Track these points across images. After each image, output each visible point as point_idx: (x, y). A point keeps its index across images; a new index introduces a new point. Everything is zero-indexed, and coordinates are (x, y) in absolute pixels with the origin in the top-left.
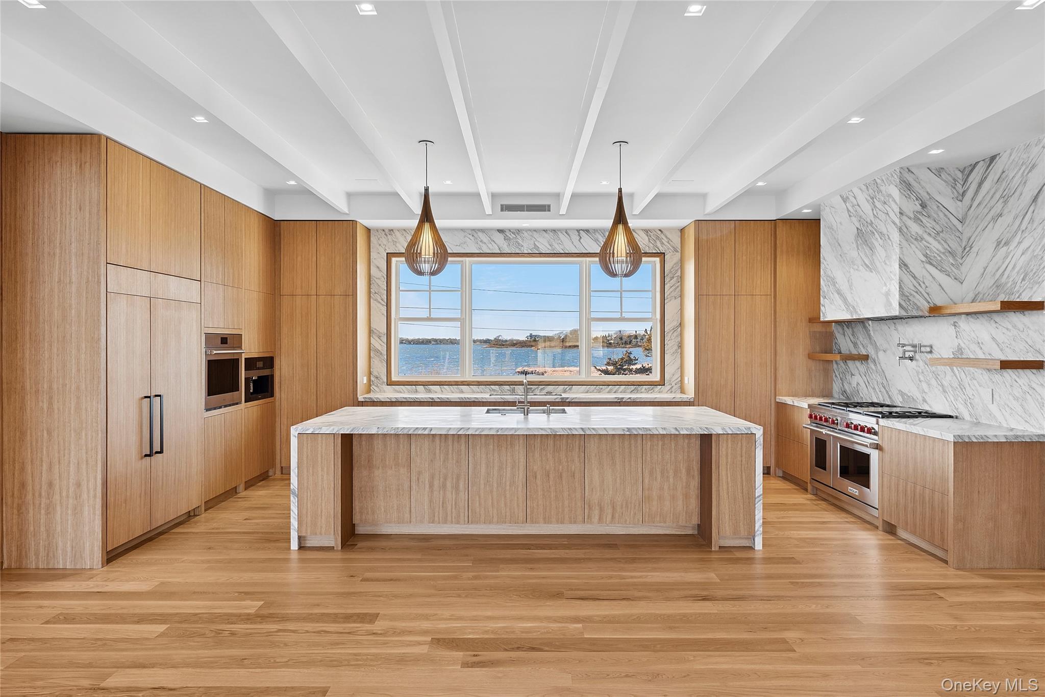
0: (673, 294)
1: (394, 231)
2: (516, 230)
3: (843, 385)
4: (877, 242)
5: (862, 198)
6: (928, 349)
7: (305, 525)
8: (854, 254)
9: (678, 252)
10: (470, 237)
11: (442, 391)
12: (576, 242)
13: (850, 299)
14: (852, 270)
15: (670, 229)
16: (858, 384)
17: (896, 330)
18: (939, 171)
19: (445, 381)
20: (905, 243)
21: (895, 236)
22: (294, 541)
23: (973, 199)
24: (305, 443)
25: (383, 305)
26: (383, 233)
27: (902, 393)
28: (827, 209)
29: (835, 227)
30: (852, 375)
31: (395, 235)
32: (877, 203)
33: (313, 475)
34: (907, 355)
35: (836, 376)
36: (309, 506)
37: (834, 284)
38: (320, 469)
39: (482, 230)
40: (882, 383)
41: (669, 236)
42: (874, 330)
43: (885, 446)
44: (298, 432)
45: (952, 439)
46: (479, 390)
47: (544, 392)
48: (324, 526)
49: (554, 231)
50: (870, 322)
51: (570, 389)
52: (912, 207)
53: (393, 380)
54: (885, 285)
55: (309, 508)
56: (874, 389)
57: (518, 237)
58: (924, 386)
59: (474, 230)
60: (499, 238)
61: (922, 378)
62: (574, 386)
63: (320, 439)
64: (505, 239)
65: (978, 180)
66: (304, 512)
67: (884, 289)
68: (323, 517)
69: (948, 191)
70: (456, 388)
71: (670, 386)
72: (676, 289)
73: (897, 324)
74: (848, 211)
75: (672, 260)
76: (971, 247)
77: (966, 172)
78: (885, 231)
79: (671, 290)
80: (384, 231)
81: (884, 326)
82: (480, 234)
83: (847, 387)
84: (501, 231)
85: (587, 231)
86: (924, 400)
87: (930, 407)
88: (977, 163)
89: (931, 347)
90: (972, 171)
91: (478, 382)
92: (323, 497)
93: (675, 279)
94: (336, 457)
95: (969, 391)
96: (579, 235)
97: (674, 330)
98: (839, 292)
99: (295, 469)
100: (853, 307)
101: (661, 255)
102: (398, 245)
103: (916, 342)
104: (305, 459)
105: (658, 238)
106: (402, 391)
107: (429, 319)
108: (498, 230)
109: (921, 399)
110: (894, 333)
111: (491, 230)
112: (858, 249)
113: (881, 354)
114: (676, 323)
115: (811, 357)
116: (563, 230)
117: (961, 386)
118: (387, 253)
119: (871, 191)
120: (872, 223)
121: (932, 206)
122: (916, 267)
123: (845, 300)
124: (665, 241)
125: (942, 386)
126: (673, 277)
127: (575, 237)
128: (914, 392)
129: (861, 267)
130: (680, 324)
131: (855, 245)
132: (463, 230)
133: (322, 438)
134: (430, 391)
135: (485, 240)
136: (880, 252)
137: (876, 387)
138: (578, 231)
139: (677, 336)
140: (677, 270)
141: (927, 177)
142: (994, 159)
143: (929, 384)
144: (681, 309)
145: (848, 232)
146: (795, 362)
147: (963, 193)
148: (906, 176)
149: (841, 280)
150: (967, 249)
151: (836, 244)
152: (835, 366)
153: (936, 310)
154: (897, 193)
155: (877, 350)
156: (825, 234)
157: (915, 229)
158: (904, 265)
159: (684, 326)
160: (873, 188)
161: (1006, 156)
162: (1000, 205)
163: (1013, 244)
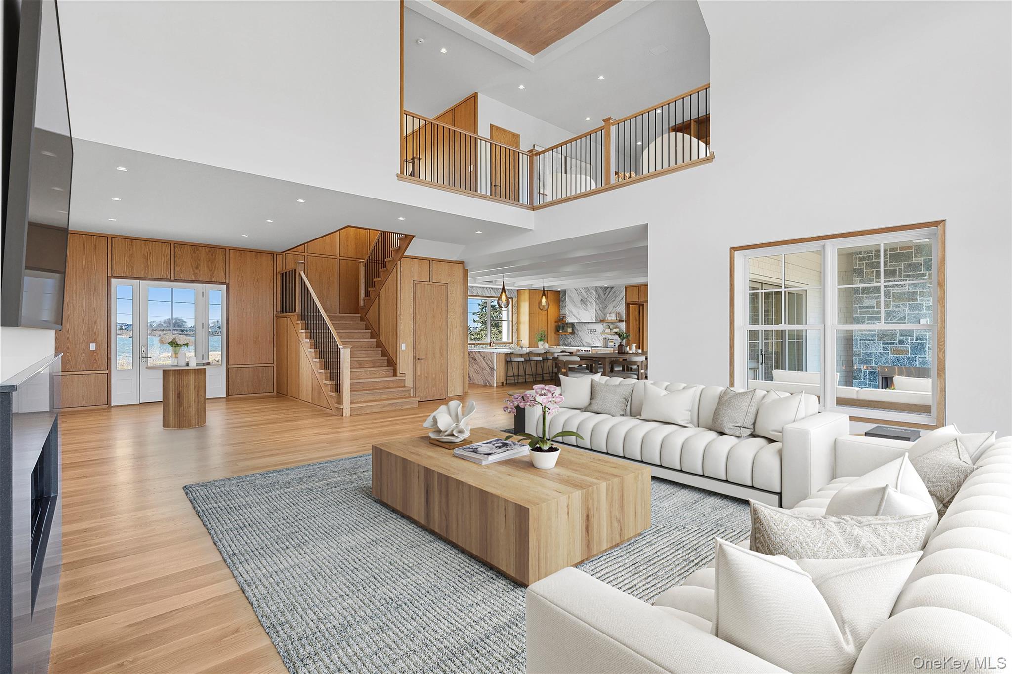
0: (515, 312)
3: (564, 342)
4: (588, 303)
5: (583, 291)
6: (595, 331)
7: (497, 380)
8: (580, 305)
9: (516, 298)
13: (578, 317)
14: (579, 309)
15: (515, 290)
16: (571, 341)
18: (601, 288)
20: (596, 305)
21: (594, 303)
23: (608, 295)
24: (497, 356)
27: (588, 342)
28: (569, 291)
29: (571, 295)
30: (568, 338)
32: (588, 293)
34: (589, 332)
35: (562, 339)
37: (572, 312)
38: (501, 363)
40: (581, 340)
42: (577, 326)
44: (496, 353)
49: (483, 288)
52: (597, 296)
54: (591, 314)
55: (498, 374)
61: (593, 338)
63: (501, 355)
65: (609, 292)
67: (590, 316)
69: (603, 293)
72: (516, 310)
73: (585, 325)
75: (515, 300)
76: (608, 307)
77: (606, 289)
78: (591, 301)
81: (580, 325)
83: (566, 342)
85: (492, 288)
88: (609, 288)
92: (501, 371)
93: (515, 307)
94: (504, 359)
97: (515, 324)
98: (574, 315)
101: (512, 298)
103: (591, 329)
109: (593, 343)
110: (584, 327)
113: (579, 332)
114: (516, 322)
115: (555, 333)
120: (586, 298)
121: (600, 296)
122: (598, 310)
123: (576, 317)
125: (599, 339)
129: (582, 309)
136: (589, 306)
137: (579, 341)
140: (516, 304)
141: (599, 289)
142: (612, 288)
143: (595, 340)
144: (517, 317)
145: (577, 299)
146: (551, 335)
147: (605, 294)
148: (596, 289)
149: (574, 311)
150: (606, 307)
151: (573, 301)
152: (561, 336)
153: (601, 321)
154: (595, 293)
155: (578, 331)
156: (568, 298)
157: (598, 302)
158: (596, 310)
159: (520, 323)
160: (587, 290)
161: (615, 288)
162: (614, 298)
163: (617, 307)
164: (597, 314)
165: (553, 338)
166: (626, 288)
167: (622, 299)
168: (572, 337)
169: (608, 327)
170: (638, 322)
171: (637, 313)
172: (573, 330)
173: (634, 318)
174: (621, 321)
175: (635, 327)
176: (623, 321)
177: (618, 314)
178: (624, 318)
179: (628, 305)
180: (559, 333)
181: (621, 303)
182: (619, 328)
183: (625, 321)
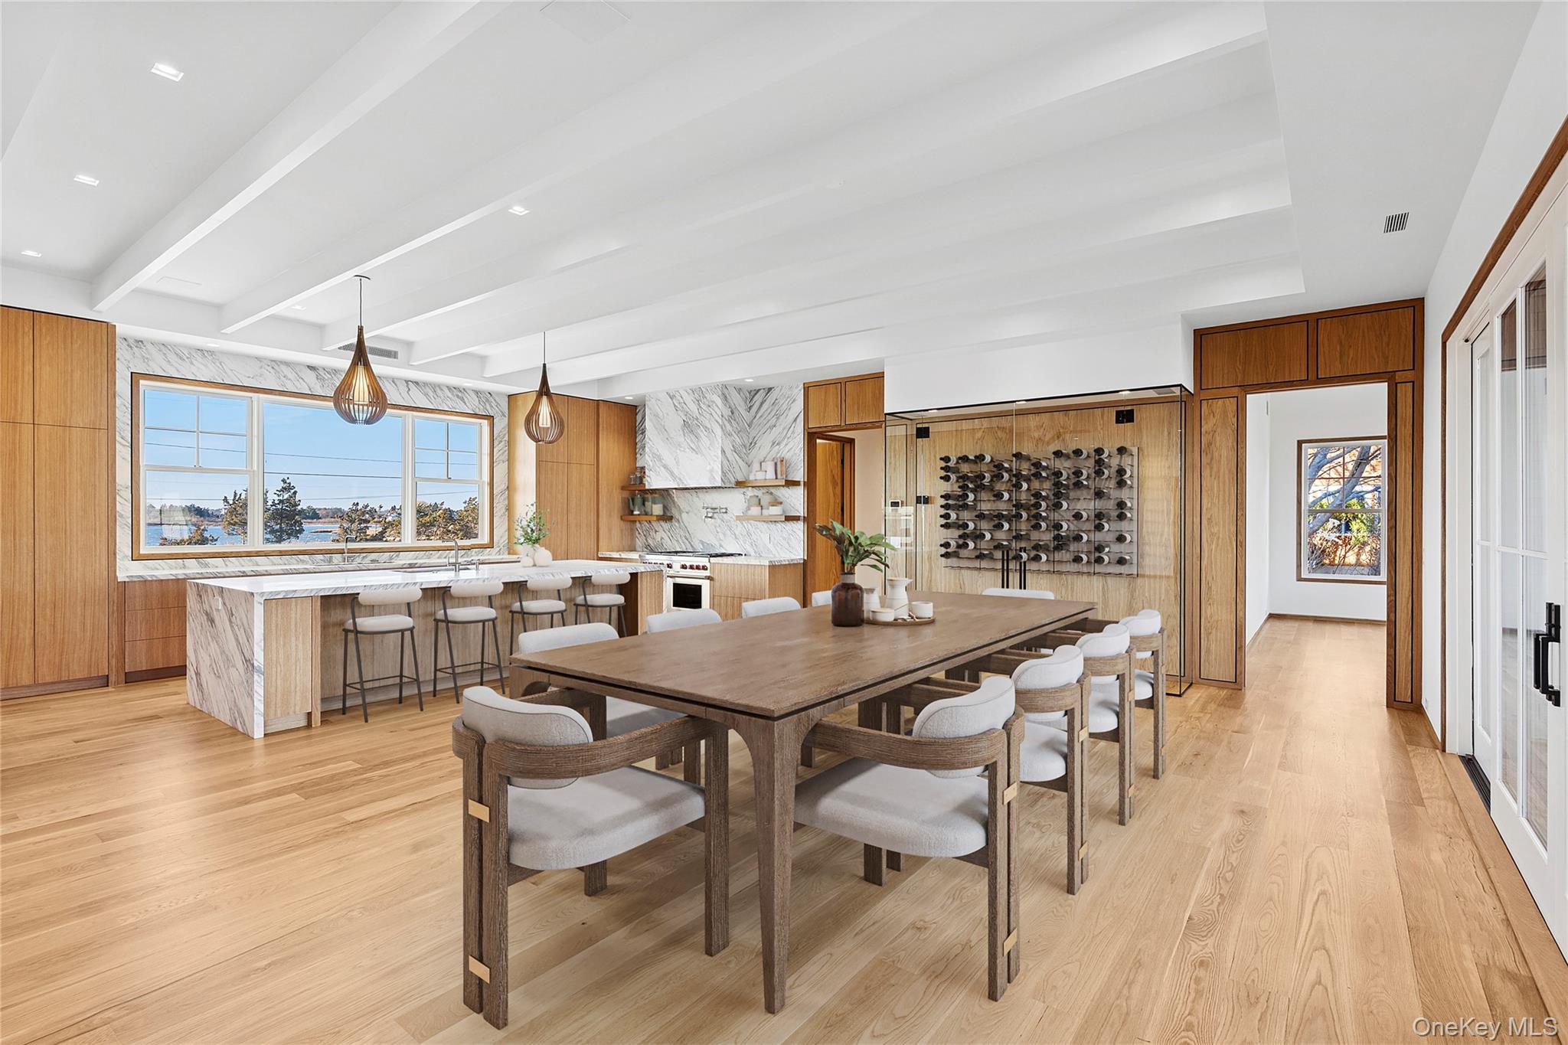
0: (501, 458)
1: (145, 343)
2: (332, 370)
3: (646, 540)
4: (702, 433)
5: (689, 399)
6: (724, 511)
7: (273, 708)
8: (682, 439)
9: (505, 416)
10: (270, 369)
11: (227, 565)
12: (405, 394)
13: (676, 472)
14: (678, 451)
15: (499, 394)
16: (662, 538)
17: (698, 497)
18: (739, 390)
19: (232, 552)
20: (724, 436)
21: (718, 431)
22: (259, 727)
23: (757, 413)
24: (273, 610)
25: (124, 446)
26: (125, 343)
27: (702, 543)
28: (652, 400)
29: (661, 415)
30: (656, 531)
31: (146, 349)
32: (702, 405)
33: (284, 645)
34: (710, 515)
35: (639, 533)
36: (279, 683)
37: (660, 460)
38: (293, 639)
39: (287, 364)
40: (685, 536)
41: (497, 399)
42: (677, 498)
43: (716, 577)
44: (264, 598)
45: (767, 564)
46: (281, 562)
47: (367, 560)
48: (299, 702)
50: (674, 491)
51: (397, 556)
52: (727, 414)
53: (141, 552)
54: (710, 464)
55: (279, 686)
56: (677, 541)
57: (335, 378)
58: (721, 536)
59: (274, 361)
60: (311, 377)
61: (719, 530)
62: (401, 553)
63: (294, 604)
64: (317, 379)
65: (760, 400)
66: (273, 690)
67: (708, 468)
68: (298, 694)
69: (742, 404)
70: (248, 560)
71: (498, 549)
72: (504, 453)
73: (699, 494)
74: (675, 406)
75: (501, 424)
76: (755, 444)
77: (752, 393)
78: (709, 426)
79: (500, 453)
80: (125, 339)
81: (687, 494)
82: (283, 368)
83: (650, 542)
84: (312, 368)
85: (417, 383)
86: (721, 546)
87: (726, 550)
88: (760, 390)
89: (726, 509)
90: (756, 394)
91: (280, 551)
92: (298, 670)
93: (503, 443)
94: (314, 622)
95: (754, 537)
96: (407, 386)
97: (502, 493)
98: (665, 467)
99: (261, 642)
100: (680, 479)
101: (490, 418)
102: (150, 363)
103: (714, 506)
104: (274, 628)
105: (487, 400)
106: (159, 567)
107: (199, 469)
108: (308, 366)
109: (718, 545)
110: (696, 499)
111: (299, 364)
112: (684, 435)
113: (684, 515)
114: (504, 486)
115: (622, 518)
116: (390, 378)
117: (749, 534)
118: (132, 373)
119: (696, 396)
120: (697, 419)
121: (736, 413)
122: (729, 453)
123: (672, 474)
124: (494, 404)
125: (735, 534)
126: (501, 441)
127: (403, 388)
128: (713, 541)
129: (687, 450)
130: (508, 487)
131: (681, 433)
132: (258, 359)
133: (296, 602)
134: (207, 565)
135: (290, 376)
136: (705, 441)
137: (680, 539)
138: (407, 382)
139: (505, 499)
140: (505, 435)
141: (734, 393)
142: (770, 389)
143: (724, 534)
144: (509, 473)
145: (674, 421)
146: (611, 523)
147: (750, 408)
148: (724, 391)
149: (668, 458)
150: (753, 444)
151: (663, 429)
152: (638, 525)
153: (740, 484)
154: (719, 401)
155: (680, 511)
156: (651, 420)
157: (729, 427)
158: (723, 451)
159: (515, 489)
160: (699, 393)
161: (778, 390)
162: (774, 419)
163: (782, 445)
164: (726, 463)
165: (616, 532)
166: (807, 388)
167: (795, 420)
168: (666, 525)
169: (756, 501)
170: (839, 488)
171: (836, 462)
172: (665, 508)
173: (830, 478)
174: (791, 484)
175: (832, 503)
176: (796, 483)
177: (781, 464)
178: (799, 474)
179: (811, 437)
180: (631, 518)
181: (793, 432)
182: (781, 503)
183: (802, 483)
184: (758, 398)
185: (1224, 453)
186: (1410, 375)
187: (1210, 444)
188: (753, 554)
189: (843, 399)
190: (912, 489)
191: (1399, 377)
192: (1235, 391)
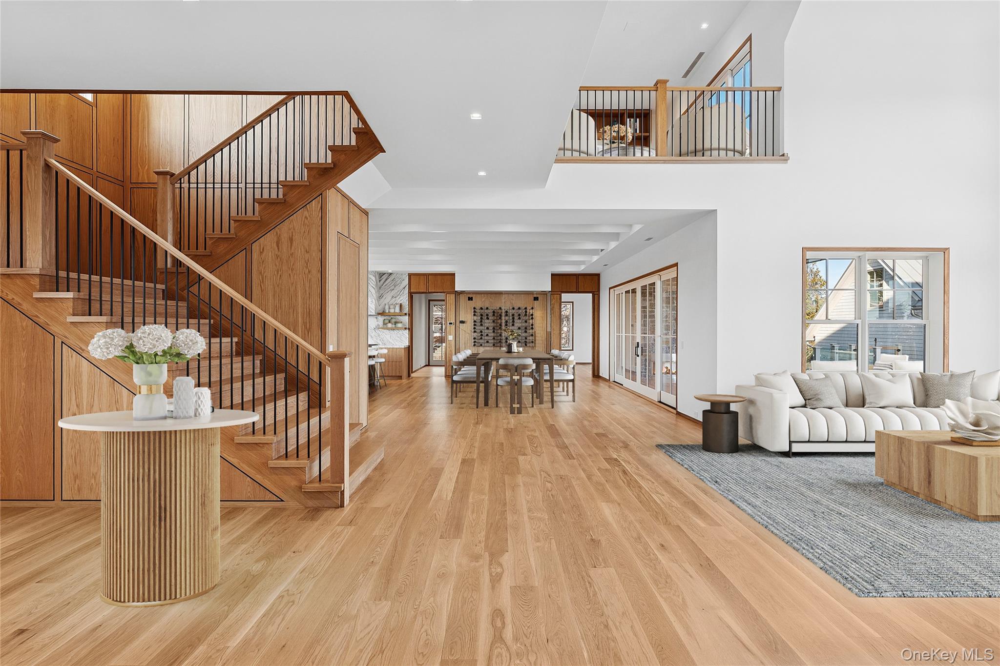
23: (384, 283)
65: (386, 278)
69: (378, 279)
76: (383, 296)
77: (381, 275)
88: (385, 274)
90: (383, 275)
117: (379, 336)
122: (376, 300)
142: (391, 274)
147: (380, 281)
150: (381, 296)
161: (395, 275)
162: (393, 287)
163: (397, 298)
164: (375, 304)
166: (410, 275)
167: (404, 288)
178: (406, 310)
181: (403, 293)
182: (401, 322)
183: (408, 314)
184: (385, 277)
185: (557, 310)
186: (597, 293)
187: (553, 307)
188: (381, 343)
189: (428, 282)
190: (457, 318)
191: (595, 293)
192: (560, 293)
